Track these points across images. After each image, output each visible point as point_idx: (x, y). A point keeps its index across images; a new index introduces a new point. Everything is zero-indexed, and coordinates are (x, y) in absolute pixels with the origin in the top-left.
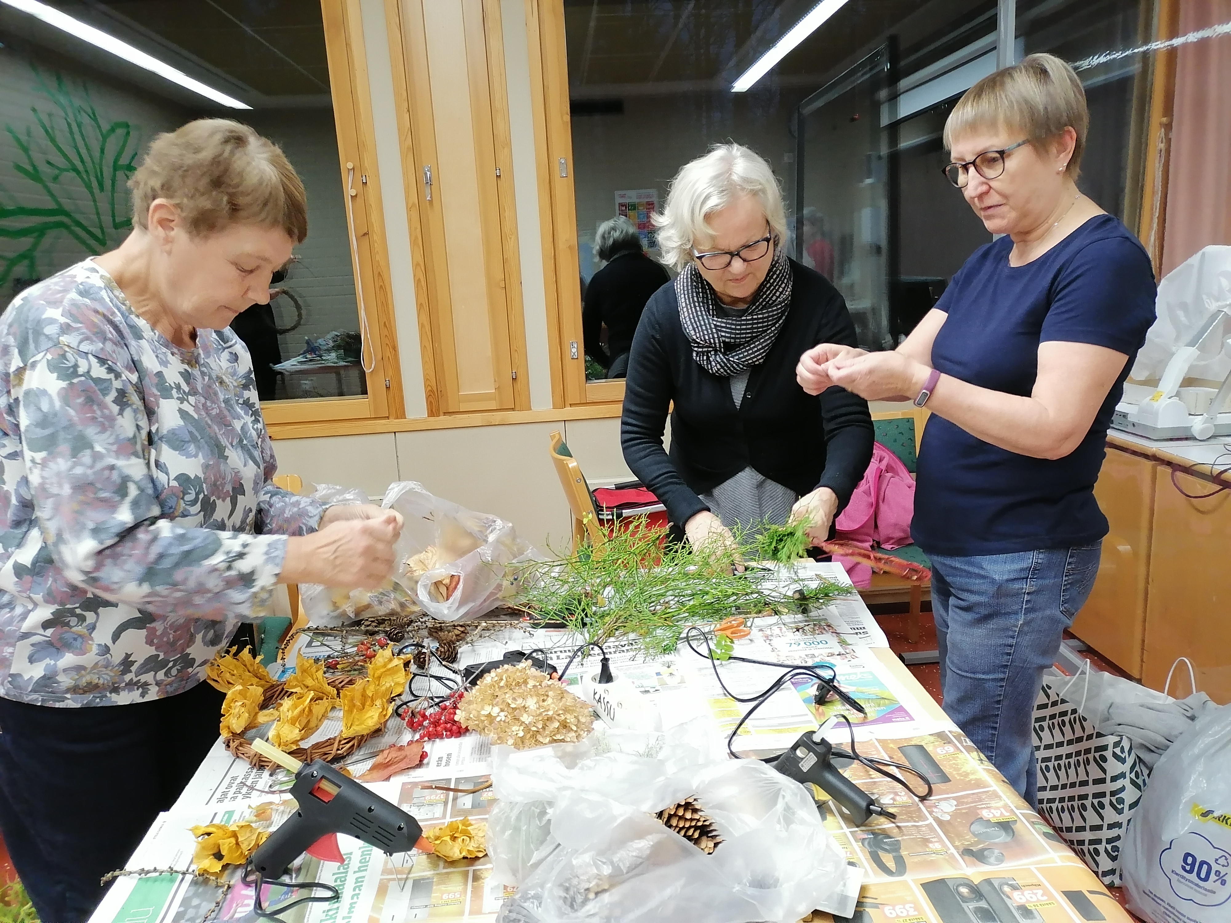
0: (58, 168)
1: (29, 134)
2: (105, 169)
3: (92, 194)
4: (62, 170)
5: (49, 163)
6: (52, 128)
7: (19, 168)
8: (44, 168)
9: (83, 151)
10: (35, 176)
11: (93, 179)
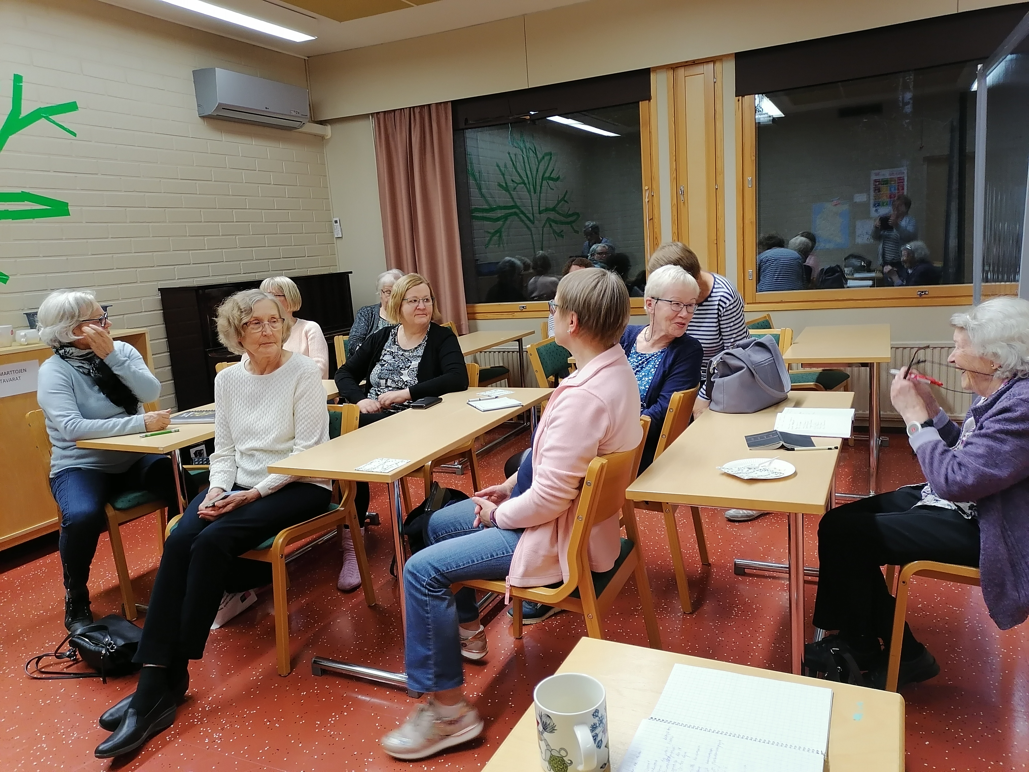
0: (516, 183)
1: (505, 166)
2: (538, 181)
3: (530, 194)
4: (518, 184)
5: (513, 181)
6: (516, 161)
7: (500, 185)
8: (511, 184)
9: (529, 172)
10: (507, 189)
11: (532, 187)
